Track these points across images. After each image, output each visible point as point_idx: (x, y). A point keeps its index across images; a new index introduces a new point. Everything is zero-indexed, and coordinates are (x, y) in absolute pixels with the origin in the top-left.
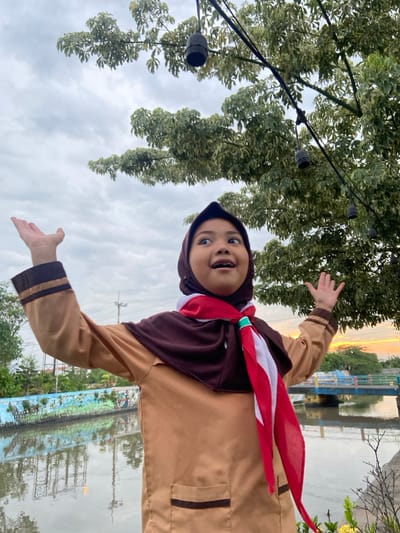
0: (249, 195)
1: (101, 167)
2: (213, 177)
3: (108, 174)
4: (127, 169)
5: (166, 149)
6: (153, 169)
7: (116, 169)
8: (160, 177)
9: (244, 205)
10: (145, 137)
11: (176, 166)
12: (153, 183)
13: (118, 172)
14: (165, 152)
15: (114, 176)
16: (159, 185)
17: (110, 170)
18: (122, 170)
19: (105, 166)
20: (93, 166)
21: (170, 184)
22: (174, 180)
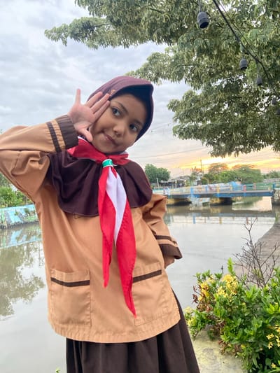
0: (172, 55)
1: (55, 34)
2: (142, 40)
3: (60, 41)
4: (76, 36)
5: (104, 17)
6: (95, 36)
7: (66, 37)
8: (101, 42)
9: (167, 63)
10: (87, 7)
11: (113, 32)
12: (96, 47)
13: (69, 38)
14: (104, 20)
15: (65, 43)
16: (101, 48)
17: (62, 38)
18: (71, 37)
19: (57, 34)
20: (48, 34)
21: (110, 47)
22: (113, 44)
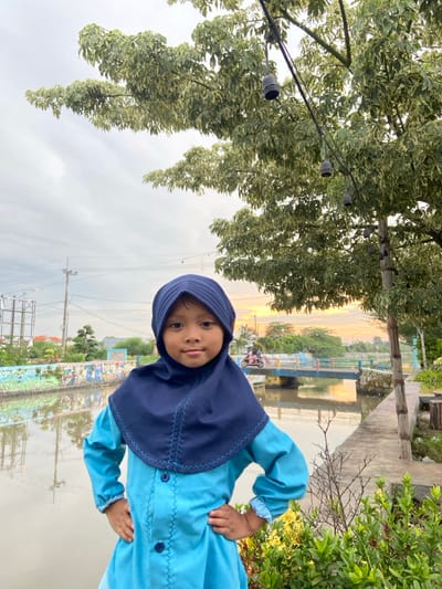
0: (221, 153)
1: (42, 99)
2: (180, 126)
3: (50, 109)
4: (75, 105)
5: (123, 84)
6: (107, 109)
7: (61, 105)
8: (115, 121)
9: (214, 165)
10: (97, 65)
11: (135, 107)
12: (107, 128)
13: (64, 106)
14: (123, 89)
15: (57, 113)
16: (114, 129)
17: (53, 105)
18: (68, 106)
19: (47, 100)
20: (32, 98)
21: (128, 130)
22: (133, 125)
